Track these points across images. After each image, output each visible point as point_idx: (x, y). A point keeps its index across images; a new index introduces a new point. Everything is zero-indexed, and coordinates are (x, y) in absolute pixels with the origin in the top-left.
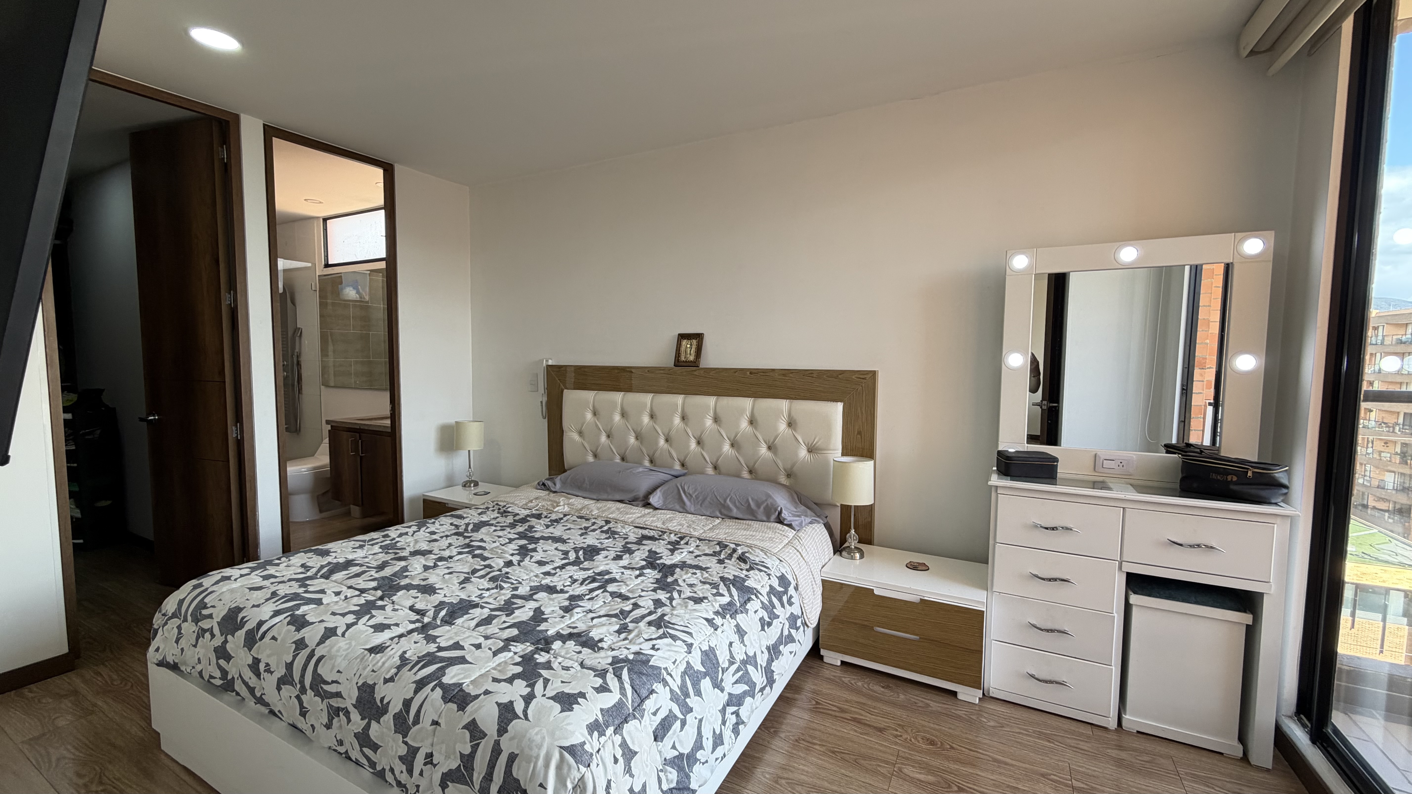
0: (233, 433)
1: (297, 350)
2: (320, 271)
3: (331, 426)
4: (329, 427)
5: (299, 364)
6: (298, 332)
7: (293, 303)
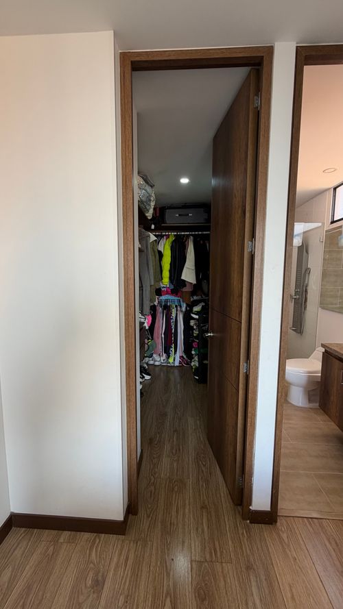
0: (243, 370)
1: (306, 282)
2: (328, 226)
3: (325, 350)
4: (323, 350)
5: (306, 291)
6: (308, 271)
7: (307, 252)
